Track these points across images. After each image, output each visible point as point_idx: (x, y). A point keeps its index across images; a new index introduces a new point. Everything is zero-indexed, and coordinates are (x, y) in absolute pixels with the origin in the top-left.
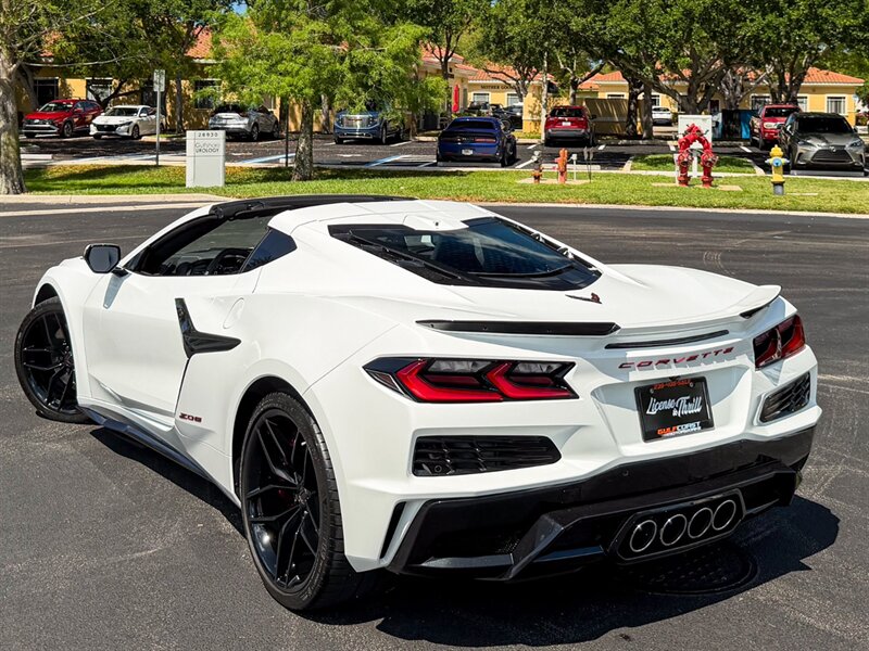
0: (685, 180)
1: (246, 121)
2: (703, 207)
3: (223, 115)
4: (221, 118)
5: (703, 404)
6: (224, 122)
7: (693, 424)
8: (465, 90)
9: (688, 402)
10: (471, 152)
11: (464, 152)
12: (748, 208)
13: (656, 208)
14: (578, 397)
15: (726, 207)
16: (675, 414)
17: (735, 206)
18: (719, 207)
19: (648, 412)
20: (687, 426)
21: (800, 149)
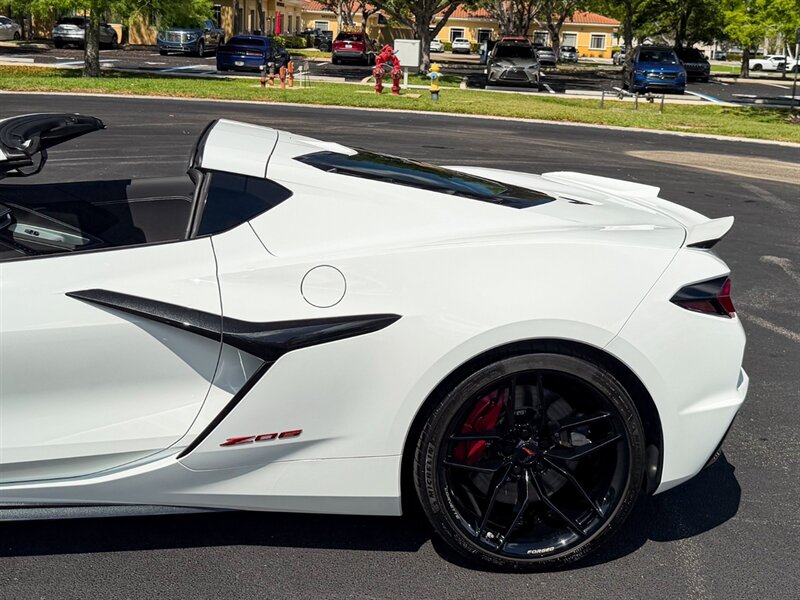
0: (380, 89)
1: (83, 32)
2: (361, 106)
3: (65, 26)
4: (63, 29)
6: (65, 32)
8: (298, 18)
10: (242, 64)
11: (236, 63)
12: (392, 108)
13: (325, 107)
15: (377, 107)
17: (384, 106)
18: (373, 107)
21: (492, 70)
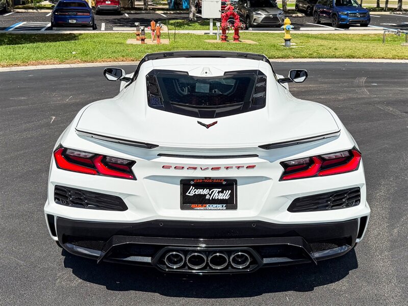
0: (225, 38)
5: (232, 195)
7: (221, 205)
9: (219, 192)
10: (75, 22)
11: (70, 21)
14: (136, 179)
16: (208, 197)
19: (187, 194)
20: (215, 205)
21: (254, 17)
